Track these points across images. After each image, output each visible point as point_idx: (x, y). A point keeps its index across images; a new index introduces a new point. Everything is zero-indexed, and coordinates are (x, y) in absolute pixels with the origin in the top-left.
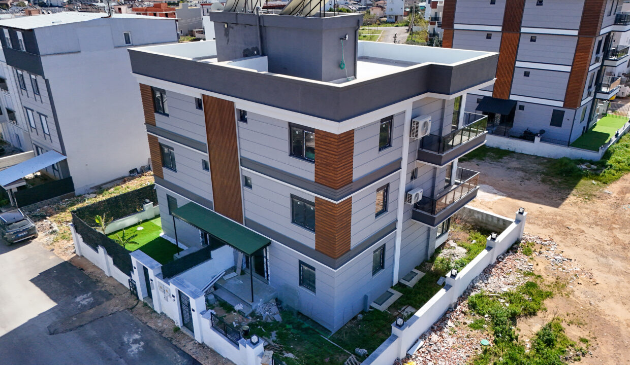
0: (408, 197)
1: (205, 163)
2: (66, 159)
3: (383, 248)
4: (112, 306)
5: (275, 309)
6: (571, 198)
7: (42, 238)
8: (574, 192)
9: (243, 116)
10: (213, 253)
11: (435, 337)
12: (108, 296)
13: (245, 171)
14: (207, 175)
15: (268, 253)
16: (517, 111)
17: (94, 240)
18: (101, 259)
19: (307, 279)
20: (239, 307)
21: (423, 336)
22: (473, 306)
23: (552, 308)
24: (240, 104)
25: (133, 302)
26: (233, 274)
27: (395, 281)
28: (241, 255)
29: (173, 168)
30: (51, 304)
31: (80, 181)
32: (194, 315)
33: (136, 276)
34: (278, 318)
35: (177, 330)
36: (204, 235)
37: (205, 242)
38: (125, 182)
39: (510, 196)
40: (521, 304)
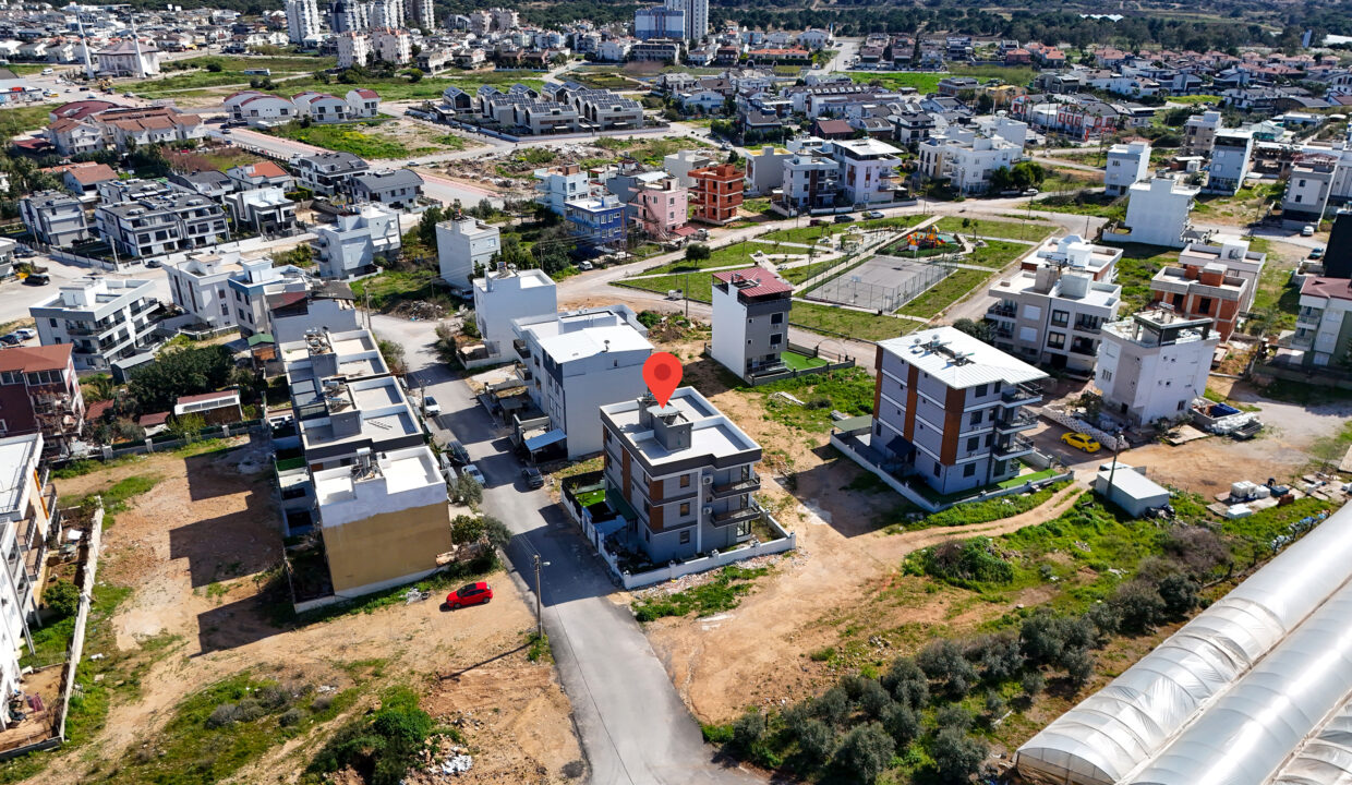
0: (703, 510)
1: (621, 473)
2: (566, 438)
3: (688, 531)
4: (571, 531)
7: (546, 487)
8: (876, 531)
9: (633, 460)
10: (617, 517)
11: (693, 575)
12: (570, 526)
13: (633, 483)
14: (622, 478)
15: (638, 522)
16: (917, 457)
17: (570, 497)
18: (570, 506)
19: (648, 537)
21: (687, 573)
22: (724, 570)
23: (760, 580)
24: (631, 455)
25: (579, 531)
27: (699, 550)
28: (626, 521)
29: (611, 467)
30: (544, 524)
31: (572, 450)
32: (599, 541)
33: (583, 520)
35: (593, 545)
39: (834, 525)
40: (748, 575)
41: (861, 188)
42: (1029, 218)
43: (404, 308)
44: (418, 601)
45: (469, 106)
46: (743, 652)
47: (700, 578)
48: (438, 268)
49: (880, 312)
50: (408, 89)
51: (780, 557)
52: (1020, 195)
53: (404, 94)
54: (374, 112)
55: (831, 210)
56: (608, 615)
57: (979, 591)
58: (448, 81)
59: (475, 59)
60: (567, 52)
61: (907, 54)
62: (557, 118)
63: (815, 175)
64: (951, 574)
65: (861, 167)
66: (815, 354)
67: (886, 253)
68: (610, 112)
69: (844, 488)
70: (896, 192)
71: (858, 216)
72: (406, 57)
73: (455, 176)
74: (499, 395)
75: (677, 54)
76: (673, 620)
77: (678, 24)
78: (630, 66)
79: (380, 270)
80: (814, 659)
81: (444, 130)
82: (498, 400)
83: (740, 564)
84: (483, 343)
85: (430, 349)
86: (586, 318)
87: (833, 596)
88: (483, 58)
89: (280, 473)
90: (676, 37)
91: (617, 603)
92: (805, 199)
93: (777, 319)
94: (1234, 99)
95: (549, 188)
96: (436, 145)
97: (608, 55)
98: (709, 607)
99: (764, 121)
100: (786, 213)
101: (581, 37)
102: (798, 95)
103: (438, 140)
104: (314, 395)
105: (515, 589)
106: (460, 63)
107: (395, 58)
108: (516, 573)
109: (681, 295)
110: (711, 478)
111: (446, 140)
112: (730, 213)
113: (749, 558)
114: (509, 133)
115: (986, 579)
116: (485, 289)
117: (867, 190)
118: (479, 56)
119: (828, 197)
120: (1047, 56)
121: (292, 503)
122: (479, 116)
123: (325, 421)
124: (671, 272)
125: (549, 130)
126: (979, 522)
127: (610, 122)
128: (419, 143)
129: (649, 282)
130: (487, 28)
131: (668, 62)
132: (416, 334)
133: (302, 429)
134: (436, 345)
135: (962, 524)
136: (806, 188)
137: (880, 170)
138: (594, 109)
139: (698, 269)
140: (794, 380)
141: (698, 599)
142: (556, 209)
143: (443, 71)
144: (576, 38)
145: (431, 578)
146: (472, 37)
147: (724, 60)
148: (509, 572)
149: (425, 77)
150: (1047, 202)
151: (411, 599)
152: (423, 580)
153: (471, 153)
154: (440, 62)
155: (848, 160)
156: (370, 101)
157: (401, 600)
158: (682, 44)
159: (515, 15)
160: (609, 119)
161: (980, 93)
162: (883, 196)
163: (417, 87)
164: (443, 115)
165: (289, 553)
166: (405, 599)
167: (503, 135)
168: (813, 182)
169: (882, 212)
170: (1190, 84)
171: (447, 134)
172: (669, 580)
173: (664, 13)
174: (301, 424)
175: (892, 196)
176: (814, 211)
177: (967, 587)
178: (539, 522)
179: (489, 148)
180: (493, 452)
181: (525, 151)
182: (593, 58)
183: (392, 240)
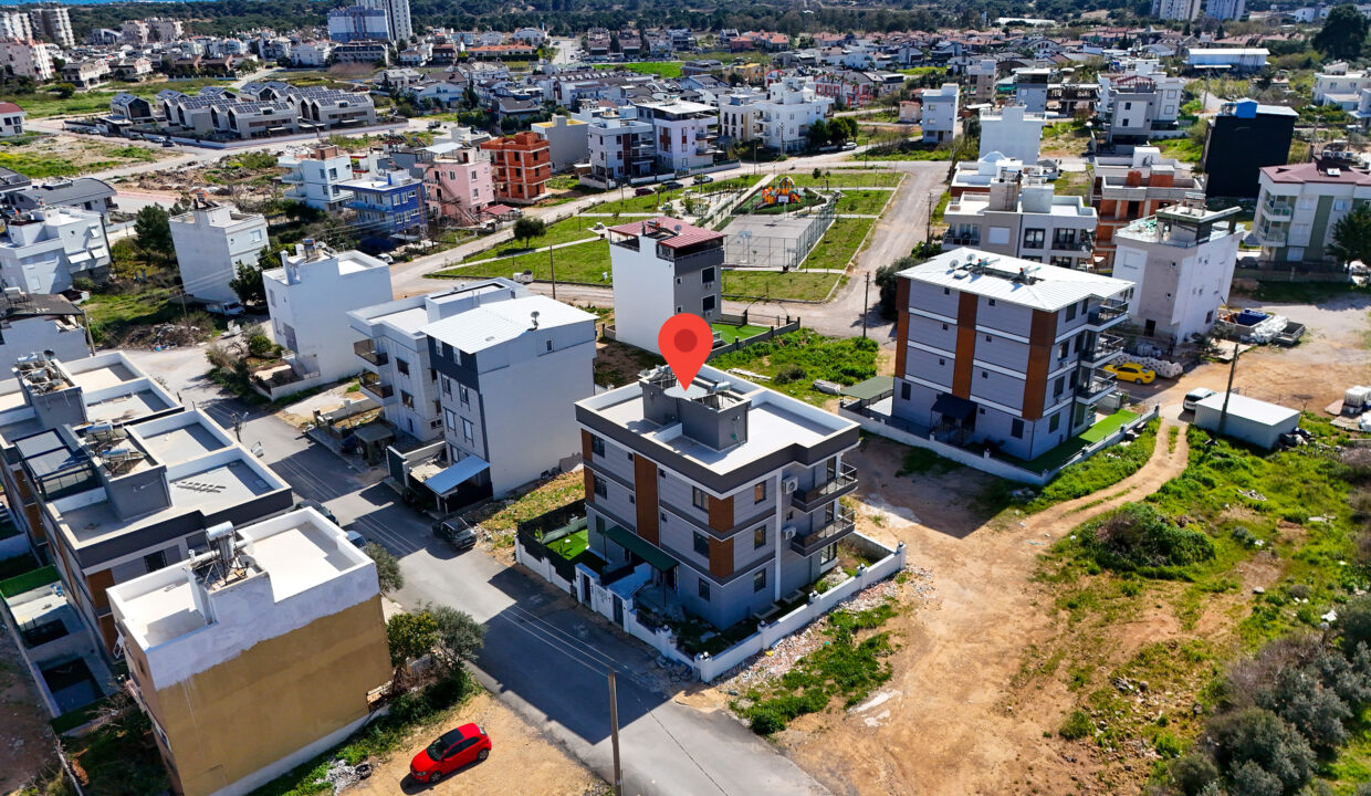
0: (783, 534)
1: (632, 498)
2: (488, 469)
3: (764, 571)
4: (559, 605)
5: (681, 613)
6: (984, 529)
7: (481, 546)
8: (990, 522)
9: (662, 473)
10: (636, 568)
11: (794, 638)
12: (554, 598)
13: (662, 509)
14: (633, 507)
15: (677, 571)
16: (979, 415)
17: (537, 551)
18: (545, 568)
19: (704, 591)
20: (655, 610)
21: (785, 637)
22: (831, 620)
23: (891, 624)
24: (660, 466)
25: (573, 603)
26: (650, 586)
27: (777, 598)
28: (656, 571)
29: (604, 495)
30: (512, 602)
31: (499, 484)
32: (625, 612)
33: (578, 584)
34: (683, 619)
35: (610, 623)
36: (627, 552)
37: (627, 558)
38: (538, 486)
39: (924, 523)
40: (869, 620)
41: (679, 153)
42: (865, 168)
43: (141, 337)
44: (354, 785)
45: (148, 113)
46: (957, 751)
47: (803, 639)
48: (178, 281)
49: (786, 269)
50: (57, 105)
51: (893, 584)
52: (839, 150)
53: (56, 110)
54: (18, 129)
55: (652, 178)
56: (704, 737)
57: (1188, 580)
58: (110, 94)
59: (140, 70)
60: (255, 58)
61: (635, 44)
62: (269, 118)
63: (628, 140)
64: (1141, 562)
65: (675, 129)
66: (744, 320)
67: (745, 212)
68: (335, 108)
69: (898, 475)
70: (715, 155)
71: (688, 182)
72: (47, 71)
73: (152, 188)
74: (347, 424)
75: (387, 55)
76: (811, 721)
77: (379, 24)
78: (334, 69)
79: (85, 295)
80: (1067, 736)
81: (125, 143)
82: (346, 433)
83: (848, 607)
84: (287, 362)
85: (202, 382)
86: (469, 294)
87: (1010, 627)
88: (149, 68)
89: (9, 601)
90: (382, 38)
91: (708, 710)
92: (620, 170)
93: (709, 276)
94: (960, 67)
95: (302, 178)
96: (116, 159)
97: (306, 59)
98: (853, 684)
99: (519, 107)
100: (602, 185)
101: (266, 43)
102: (543, 83)
103: (116, 153)
104: (65, 454)
105: (520, 722)
106: (120, 74)
107: (33, 73)
108: (509, 694)
109: (530, 278)
110: (795, 481)
111: (127, 153)
112: (538, 190)
113: (855, 595)
114: (210, 139)
115: (1188, 561)
116: (285, 282)
117: (684, 155)
118: (143, 66)
119: (644, 165)
120: (772, 41)
121: (48, 650)
122: (165, 125)
123: (97, 495)
124: (500, 255)
125: (264, 131)
126: (1104, 487)
127: (336, 120)
128: (89, 158)
129: (478, 269)
130: (145, 40)
131: (380, 63)
132: (171, 366)
133: (56, 514)
134: (209, 376)
135: (1088, 493)
136: (619, 155)
137: (696, 131)
138: (314, 106)
139: (532, 249)
140: (740, 353)
141: (825, 675)
142: (313, 203)
143: (99, 84)
144: (261, 44)
145: (363, 733)
146: (128, 48)
147: (442, 57)
148: (492, 694)
149: (78, 91)
150: (873, 153)
151: (341, 784)
152: (349, 741)
153: (167, 163)
154: (96, 74)
155: (659, 122)
156: (11, 115)
157: (321, 788)
158: (390, 45)
159: (178, 24)
160: (334, 116)
161: (728, 73)
162: (702, 160)
163: (70, 102)
164: (115, 126)
165: (70, 745)
166: (329, 786)
167: (202, 142)
168: (626, 147)
169: (710, 176)
170: (914, 58)
171: (126, 147)
172: (761, 653)
173: (362, 13)
174: (51, 507)
175: (710, 160)
176: (634, 181)
177: (1170, 577)
178: (500, 602)
179: (188, 158)
180: (370, 508)
181: (237, 157)
182: (287, 63)
183: (97, 254)
